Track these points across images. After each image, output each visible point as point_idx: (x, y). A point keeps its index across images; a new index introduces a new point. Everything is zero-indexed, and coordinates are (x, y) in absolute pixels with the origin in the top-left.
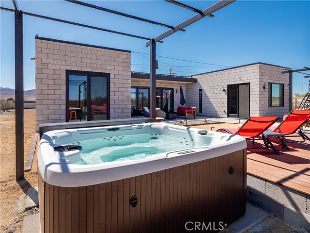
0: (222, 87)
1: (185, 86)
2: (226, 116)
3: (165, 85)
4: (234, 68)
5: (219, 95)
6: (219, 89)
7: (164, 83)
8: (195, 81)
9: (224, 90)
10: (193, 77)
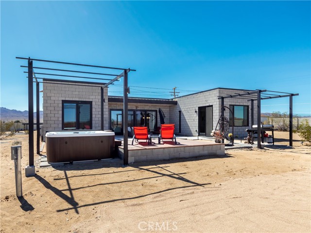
0: (194, 109)
1: (168, 108)
2: (198, 134)
3: (149, 107)
4: (203, 92)
5: (192, 116)
6: (192, 111)
7: (148, 105)
8: (176, 103)
9: (196, 112)
10: (174, 100)
